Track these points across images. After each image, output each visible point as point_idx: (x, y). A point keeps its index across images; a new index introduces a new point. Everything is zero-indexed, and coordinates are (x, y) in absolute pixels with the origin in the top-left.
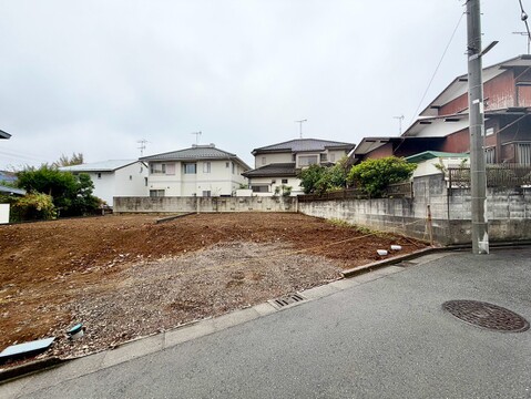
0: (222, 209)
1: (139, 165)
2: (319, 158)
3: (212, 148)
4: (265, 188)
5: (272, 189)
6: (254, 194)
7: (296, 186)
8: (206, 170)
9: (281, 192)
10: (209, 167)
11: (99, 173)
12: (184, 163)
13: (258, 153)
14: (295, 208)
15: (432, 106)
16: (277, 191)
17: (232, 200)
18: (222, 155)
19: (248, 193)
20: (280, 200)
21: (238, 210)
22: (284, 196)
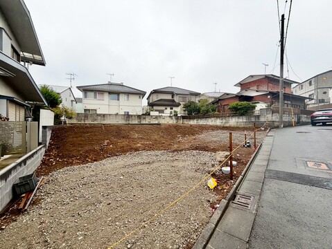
0: (143, 122)
1: (69, 91)
3: (122, 85)
6: (161, 114)
8: (126, 99)
9: (173, 114)
17: (149, 117)
21: (152, 122)
22: (175, 115)
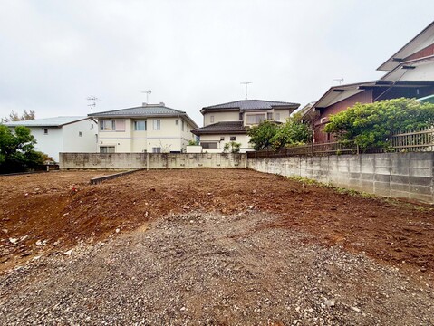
0: (172, 165)
1: (89, 122)
2: (266, 117)
3: (162, 106)
4: (214, 145)
5: (222, 145)
6: (204, 151)
7: (245, 143)
8: (156, 127)
9: (231, 149)
10: (159, 124)
11: (46, 129)
12: (134, 120)
13: (207, 111)
14: (244, 164)
15: (394, 59)
16: (227, 148)
17: (182, 156)
18: (172, 113)
19: (198, 149)
20: (230, 156)
21: (187, 166)
22: (233, 152)
